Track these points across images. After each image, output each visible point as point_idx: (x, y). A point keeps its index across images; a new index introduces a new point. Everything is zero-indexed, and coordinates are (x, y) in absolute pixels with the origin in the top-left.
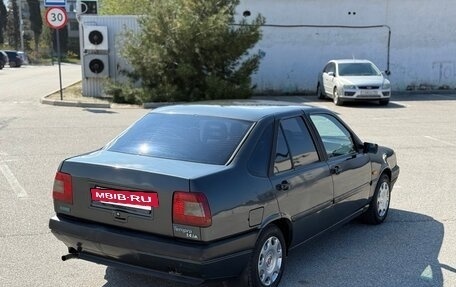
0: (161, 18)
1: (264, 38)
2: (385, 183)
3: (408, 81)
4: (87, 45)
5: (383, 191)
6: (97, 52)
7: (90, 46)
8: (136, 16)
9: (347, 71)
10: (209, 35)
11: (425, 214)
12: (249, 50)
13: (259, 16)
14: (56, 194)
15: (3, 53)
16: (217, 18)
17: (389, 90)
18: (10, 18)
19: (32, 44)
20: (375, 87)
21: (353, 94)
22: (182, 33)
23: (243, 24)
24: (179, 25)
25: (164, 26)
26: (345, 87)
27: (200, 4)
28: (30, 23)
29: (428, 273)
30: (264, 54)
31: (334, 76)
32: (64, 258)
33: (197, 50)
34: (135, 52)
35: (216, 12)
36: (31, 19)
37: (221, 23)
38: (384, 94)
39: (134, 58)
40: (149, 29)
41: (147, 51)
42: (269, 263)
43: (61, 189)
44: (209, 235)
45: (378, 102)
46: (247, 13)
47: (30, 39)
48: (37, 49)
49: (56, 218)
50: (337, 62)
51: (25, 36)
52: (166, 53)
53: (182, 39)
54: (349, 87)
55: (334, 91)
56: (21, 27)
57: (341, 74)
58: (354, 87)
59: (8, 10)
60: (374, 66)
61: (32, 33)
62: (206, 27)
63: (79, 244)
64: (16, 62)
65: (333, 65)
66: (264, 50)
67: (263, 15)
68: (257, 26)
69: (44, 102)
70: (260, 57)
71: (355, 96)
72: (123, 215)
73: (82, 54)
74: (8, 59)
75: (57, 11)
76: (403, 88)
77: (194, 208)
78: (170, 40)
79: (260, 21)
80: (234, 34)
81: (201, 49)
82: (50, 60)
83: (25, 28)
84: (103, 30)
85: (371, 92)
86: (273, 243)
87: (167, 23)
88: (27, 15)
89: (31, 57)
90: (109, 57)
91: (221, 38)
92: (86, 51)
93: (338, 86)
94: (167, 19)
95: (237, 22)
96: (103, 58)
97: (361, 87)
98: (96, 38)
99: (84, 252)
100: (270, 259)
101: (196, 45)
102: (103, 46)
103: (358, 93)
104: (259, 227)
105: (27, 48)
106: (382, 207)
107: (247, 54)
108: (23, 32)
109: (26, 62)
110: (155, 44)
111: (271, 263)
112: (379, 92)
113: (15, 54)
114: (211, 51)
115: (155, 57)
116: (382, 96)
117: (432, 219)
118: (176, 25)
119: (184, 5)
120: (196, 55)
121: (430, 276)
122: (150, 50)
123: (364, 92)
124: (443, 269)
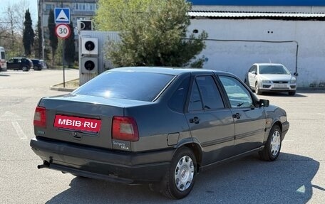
0: (134, 31)
1: (207, 48)
2: (277, 132)
3: (311, 80)
4: (83, 51)
5: (276, 137)
6: (91, 56)
7: (85, 51)
8: (118, 32)
9: (265, 71)
10: (167, 44)
11: (307, 156)
12: (195, 56)
13: (204, 32)
14: (35, 122)
15: (30, 60)
16: (173, 33)
17: (295, 84)
18: (36, 37)
19: (50, 56)
20: (285, 82)
21: (269, 86)
22: (149, 43)
23: (192, 38)
24: (147, 37)
25: (136, 38)
26: (263, 81)
27: (162, 23)
28: (49, 41)
29: (302, 189)
30: (207, 60)
31: (256, 74)
32: (39, 167)
33: (160, 55)
34: (115, 55)
35: (173, 28)
36: (50, 38)
37: (176, 36)
38: (292, 87)
39: (115, 60)
40: (126, 40)
41: (123, 54)
42: (184, 174)
43: (39, 119)
44: (136, 147)
45: (287, 93)
46: (196, 31)
47: (49, 53)
48: (53, 59)
49: (35, 139)
50: (258, 65)
51: (45, 50)
52: (136, 56)
53: (149, 46)
54: (266, 81)
55: (256, 85)
56: (43, 44)
57: (260, 73)
58: (270, 82)
59: (35, 32)
60: (285, 68)
61: (51, 48)
62: (165, 38)
63: (51, 158)
64: (38, 67)
65: (255, 67)
66: (207, 56)
67: (207, 31)
68: (202, 39)
69: (52, 89)
70: (204, 61)
71: (270, 88)
72: (80, 135)
73: (80, 57)
74: (32, 65)
75: (63, 27)
76: (307, 85)
77: (127, 128)
78: (141, 48)
79: (204, 36)
80: (185, 44)
81: (162, 54)
82: (62, 67)
83: (46, 45)
84: (95, 41)
85: (282, 86)
86: (187, 161)
87: (138, 36)
88: (48, 36)
89: (49, 64)
90: (98, 60)
91: (176, 47)
92: (83, 55)
93: (258, 81)
94: (138, 33)
95: (188, 37)
96: (94, 60)
97: (275, 82)
98: (90, 46)
99: (54, 164)
100: (184, 172)
101: (158, 51)
102: (95, 52)
103: (273, 86)
104: (175, 147)
105: (47, 58)
106: (274, 149)
107: (195, 58)
108: (44, 47)
109: (45, 67)
110: (129, 50)
111: (185, 175)
112: (288, 86)
113: (38, 61)
114: (169, 55)
115: (129, 58)
116: (290, 89)
117: (312, 159)
118: (145, 37)
119: (151, 24)
120: (159, 58)
121: (303, 191)
122: (126, 54)
123: (277, 85)
124: (313, 188)
